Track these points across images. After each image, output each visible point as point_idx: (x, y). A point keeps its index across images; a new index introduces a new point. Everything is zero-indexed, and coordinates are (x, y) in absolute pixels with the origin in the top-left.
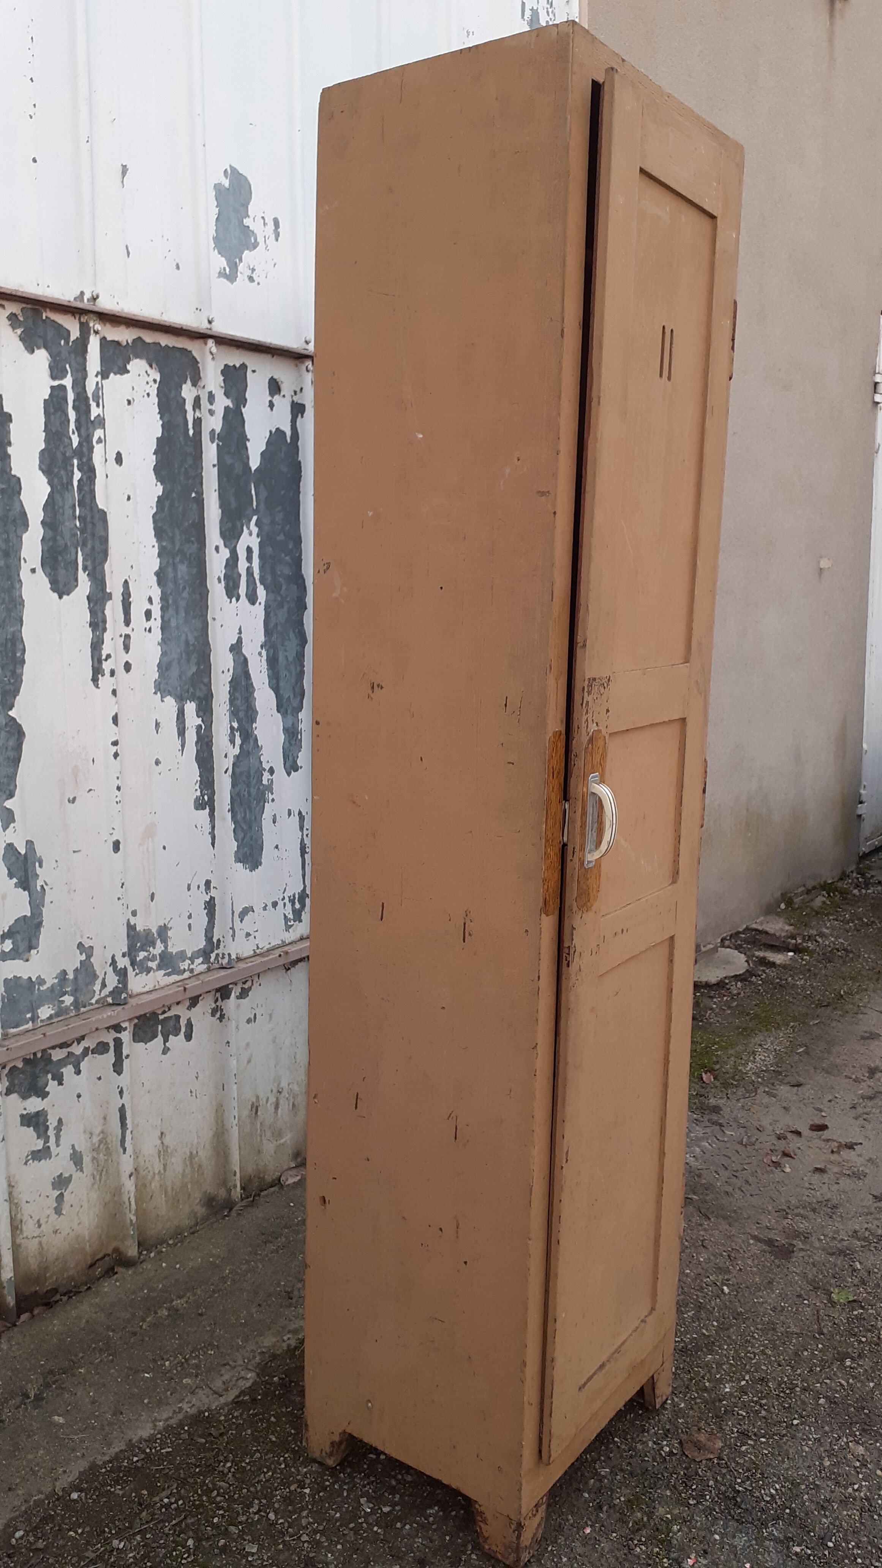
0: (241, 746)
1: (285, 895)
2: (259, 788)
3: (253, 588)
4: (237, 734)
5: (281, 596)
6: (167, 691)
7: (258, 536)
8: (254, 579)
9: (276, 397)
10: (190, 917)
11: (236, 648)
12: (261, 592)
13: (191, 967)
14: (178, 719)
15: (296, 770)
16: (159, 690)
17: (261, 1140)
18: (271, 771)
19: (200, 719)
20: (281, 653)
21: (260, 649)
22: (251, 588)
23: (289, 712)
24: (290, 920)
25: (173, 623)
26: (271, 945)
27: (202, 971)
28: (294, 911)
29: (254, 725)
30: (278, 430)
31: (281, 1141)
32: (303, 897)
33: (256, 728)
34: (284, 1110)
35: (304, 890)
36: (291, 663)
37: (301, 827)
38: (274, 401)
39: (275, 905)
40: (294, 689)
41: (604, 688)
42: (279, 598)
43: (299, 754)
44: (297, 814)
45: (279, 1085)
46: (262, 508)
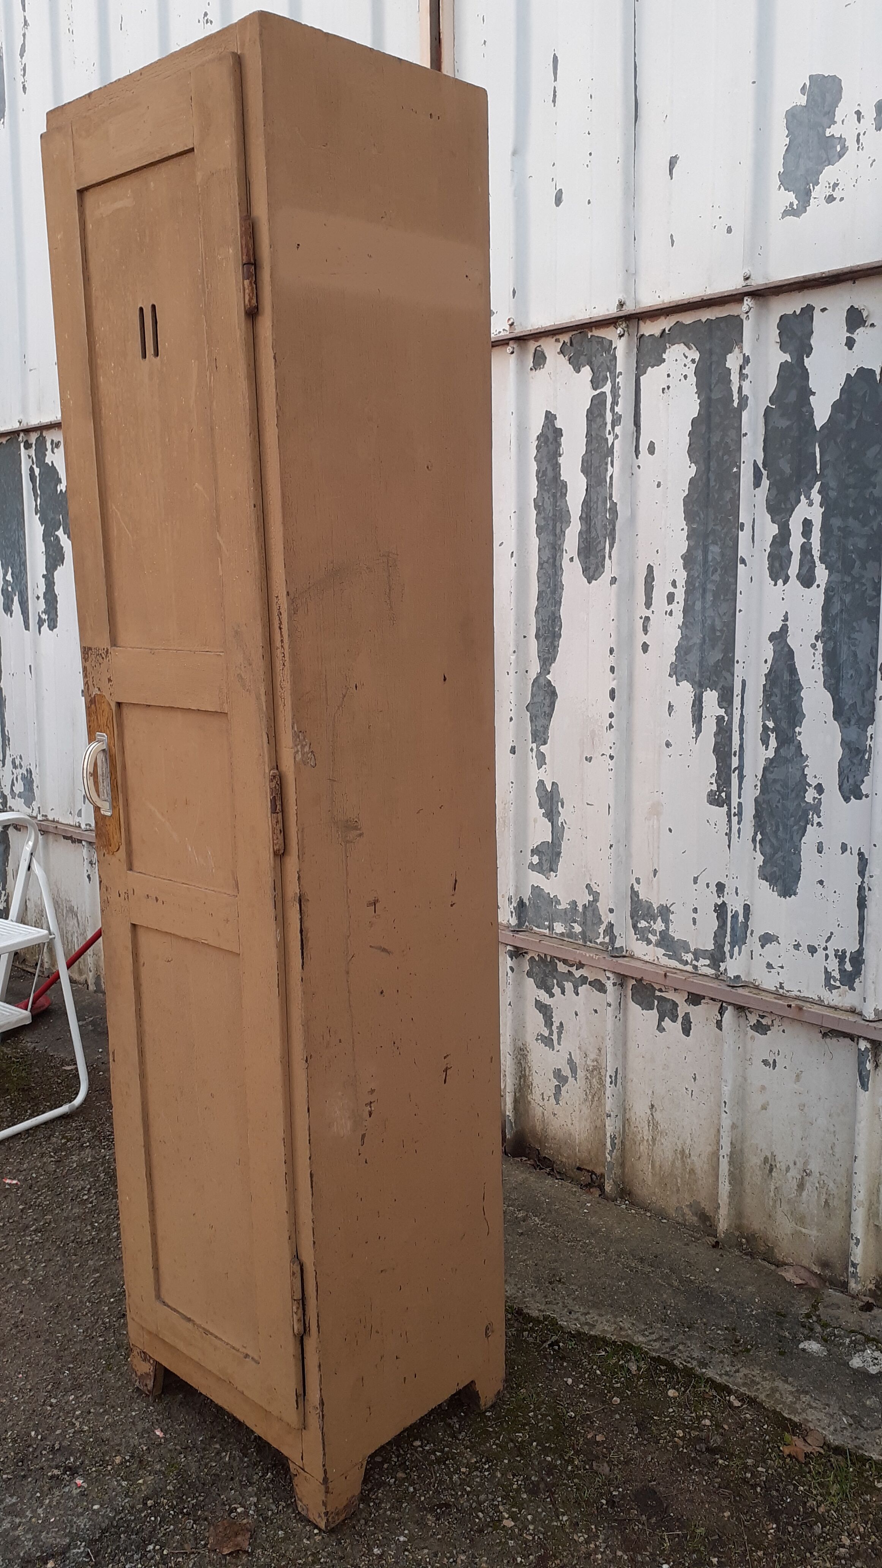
0: (777, 750)
1: (828, 945)
2: (799, 805)
3: (810, 567)
4: (773, 736)
5: (853, 577)
6: (684, 675)
7: (821, 506)
8: (813, 556)
9: (860, 330)
10: (695, 910)
11: (779, 637)
12: (822, 574)
13: (694, 962)
14: (693, 706)
15: (859, 796)
16: (675, 673)
17: (774, 1207)
18: (820, 788)
19: (724, 710)
20: (845, 648)
21: (814, 641)
22: (806, 568)
23: (853, 722)
24: (834, 977)
25: (698, 606)
26: (802, 995)
27: (709, 974)
28: (842, 971)
29: (797, 729)
30: (861, 370)
31: (803, 1230)
32: (858, 959)
33: (800, 733)
34: (810, 1199)
35: (860, 952)
36: (862, 661)
37: (862, 873)
38: (854, 336)
39: (812, 950)
40: (863, 695)
41: (103, 658)
42: (848, 579)
43: (866, 779)
44: (856, 852)
45: (806, 1163)
46: (828, 472)
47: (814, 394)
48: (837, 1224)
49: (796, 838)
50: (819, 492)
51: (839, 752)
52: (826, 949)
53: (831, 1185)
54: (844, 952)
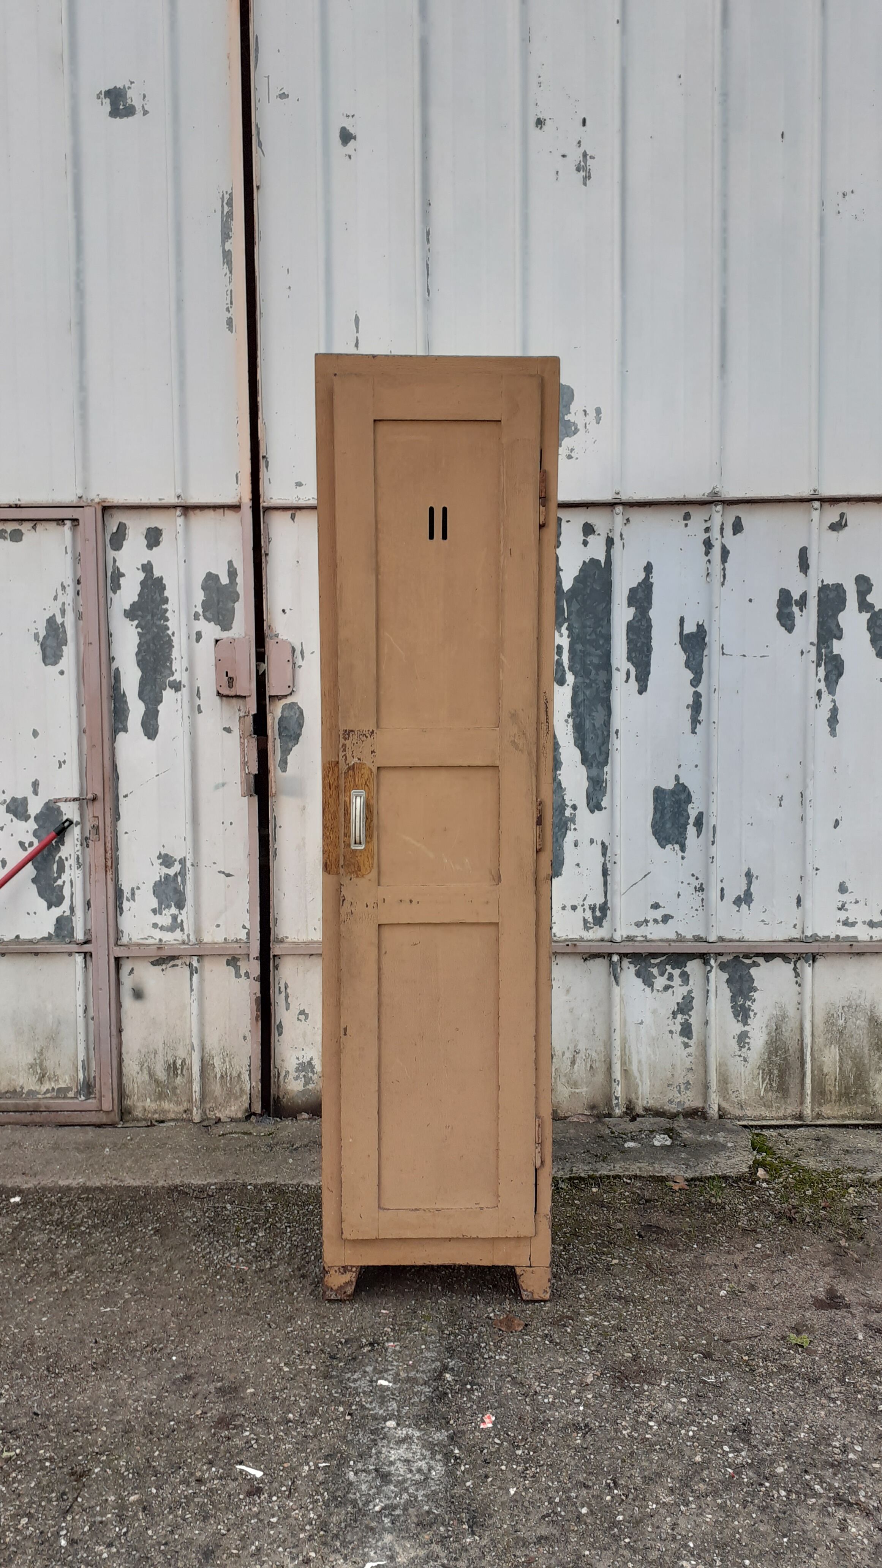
1: (585, 902)
2: (561, 819)
3: (562, 673)
5: (590, 680)
7: (568, 637)
8: (564, 667)
9: (591, 536)
12: (570, 678)
15: (600, 809)
18: (574, 807)
20: (587, 722)
21: (567, 718)
22: (559, 674)
23: (594, 765)
24: (589, 922)
26: (569, 937)
28: (594, 917)
29: (558, 772)
30: (592, 560)
31: (577, 1091)
32: (604, 908)
33: (560, 775)
34: (581, 1067)
35: (606, 903)
36: (598, 728)
37: (604, 854)
38: (588, 539)
39: (574, 908)
40: (600, 748)
41: (367, 737)
42: (588, 681)
43: (604, 798)
44: (599, 843)
45: (575, 1046)
46: (573, 617)
47: (562, 570)
48: (600, 1078)
49: (560, 840)
50: (567, 629)
51: (585, 784)
52: (583, 905)
53: (594, 1054)
54: (595, 905)
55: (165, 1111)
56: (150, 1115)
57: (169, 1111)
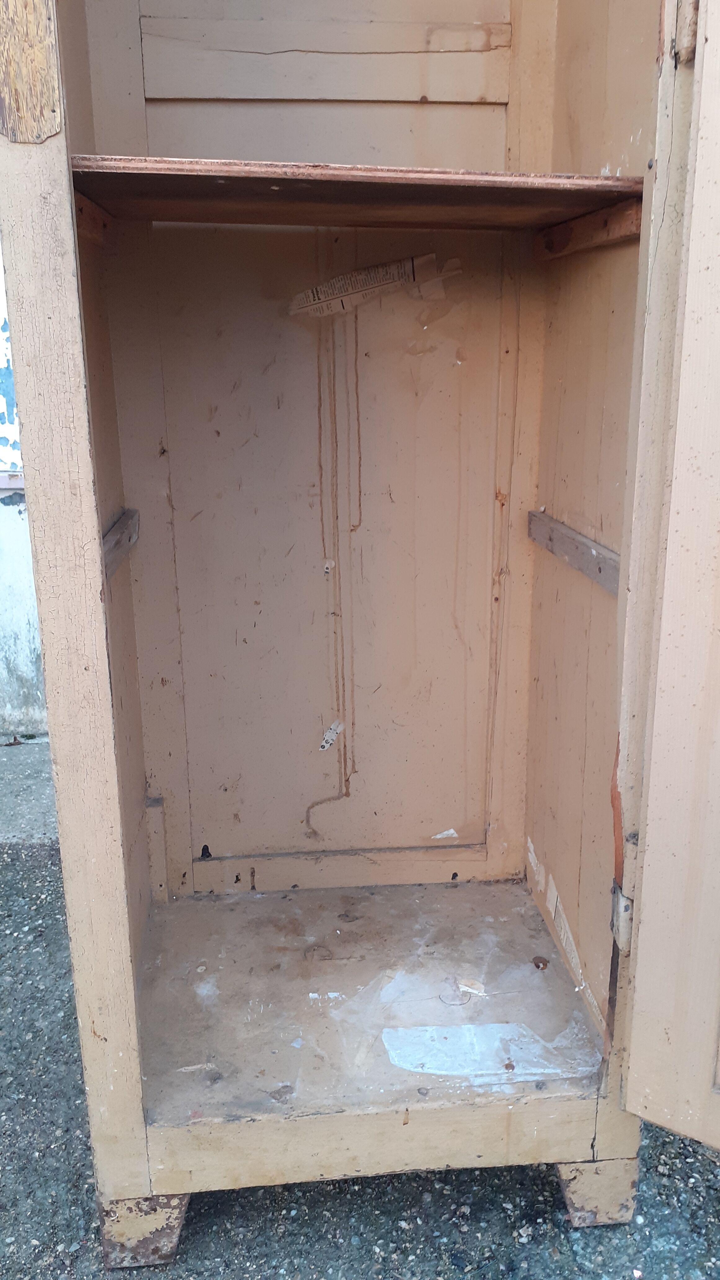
55: (36, 721)
56: (12, 728)
57: (41, 722)
